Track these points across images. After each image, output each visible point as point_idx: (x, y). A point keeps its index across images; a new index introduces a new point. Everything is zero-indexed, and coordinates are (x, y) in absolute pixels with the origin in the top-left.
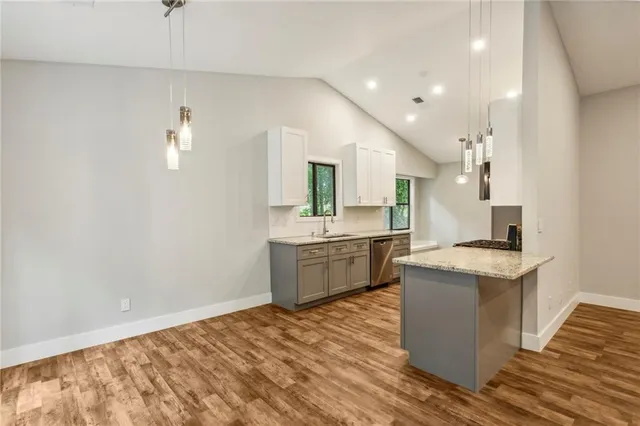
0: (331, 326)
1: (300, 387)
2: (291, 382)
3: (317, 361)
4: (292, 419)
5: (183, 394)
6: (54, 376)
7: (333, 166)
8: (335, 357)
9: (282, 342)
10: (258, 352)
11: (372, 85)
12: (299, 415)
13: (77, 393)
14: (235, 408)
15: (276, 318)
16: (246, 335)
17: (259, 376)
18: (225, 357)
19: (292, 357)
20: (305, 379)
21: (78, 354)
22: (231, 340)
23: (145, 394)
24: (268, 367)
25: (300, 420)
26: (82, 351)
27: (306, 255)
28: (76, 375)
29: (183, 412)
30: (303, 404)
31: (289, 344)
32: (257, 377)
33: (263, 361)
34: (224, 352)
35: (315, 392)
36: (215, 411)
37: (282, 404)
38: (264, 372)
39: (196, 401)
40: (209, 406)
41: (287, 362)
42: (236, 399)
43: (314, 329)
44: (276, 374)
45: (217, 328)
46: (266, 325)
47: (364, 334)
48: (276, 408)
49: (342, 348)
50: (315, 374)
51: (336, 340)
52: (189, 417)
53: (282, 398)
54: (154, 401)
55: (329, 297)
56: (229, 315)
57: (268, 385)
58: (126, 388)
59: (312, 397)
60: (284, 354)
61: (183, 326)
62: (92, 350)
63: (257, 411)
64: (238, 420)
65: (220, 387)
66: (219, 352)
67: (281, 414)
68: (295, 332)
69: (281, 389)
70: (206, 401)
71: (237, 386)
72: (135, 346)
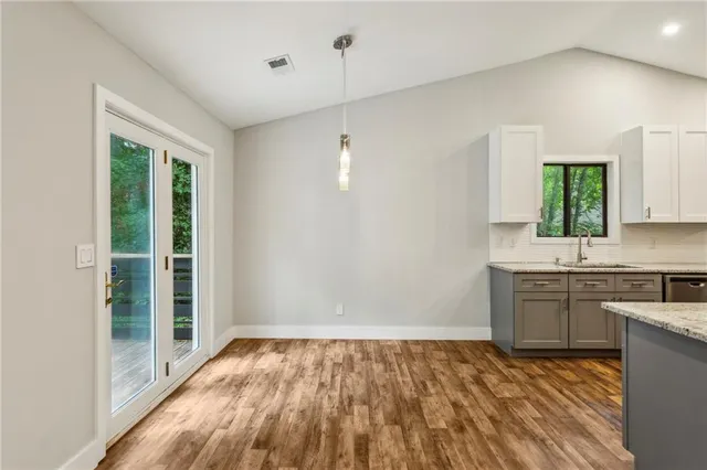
0: (547, 387)
1: (449, 434)
2: (443, 425)
3: (491, 418)
4: (413, 458)
5: (345, 395)
6: (283, 352)
7: (604, 166)
8: (520, 423)
9: (467, 385)
10: (434, 385)
11: (671, 29)
12: (423, 458)
13: (287, 368)
14: (373, 424)
15: (483, 358)
16: (436, 365)
17: (416, 407)
18: (400, 379)
19: (466, 403)
20: (461, 429)
21: (305, 342)
22: (417, 366)
23: (322, 385)
24: (431, 403)
25: (420, 464)
26: (308, 340)
27: (528, 286)
28: (294, 356)
29: (335, 410)
30: (437, 451)
31: (474, 389)
32: (414, 407)
33: (431, 395)
34: (402, 374)
35: (460, 446)
36: (356, 419)
37: (416, 440)
38: (423, 405)
39: (350, 404)
40: (356, 413)
41: (455, 405)
42: (380, 417)
43: (519, 383)
44: (433, 412)
45: (414, 351)
46: (464, 361)
47: (591, 411)
48: (406, 441)
49: (539, 415)
50: (476, 429)
51: (538, 405)
52: (336, 414)
53: (420, 436)
54: (323, 391)
55: (569, 350)
56: (434, 342)
57: (417, 418)
58: (314, 375)
59: (452, 449)
60: (459, 396)
61: (387, 341)
62: (313, 341)
63: (389, 436)
64: (367, 435)
65: (375, 402)
66: (398, 372)
67: (408, 449)
68: (491, 379)
69: (427, 427)
70: (356, 408)
71: (390, 407)
72: (341, 346)
